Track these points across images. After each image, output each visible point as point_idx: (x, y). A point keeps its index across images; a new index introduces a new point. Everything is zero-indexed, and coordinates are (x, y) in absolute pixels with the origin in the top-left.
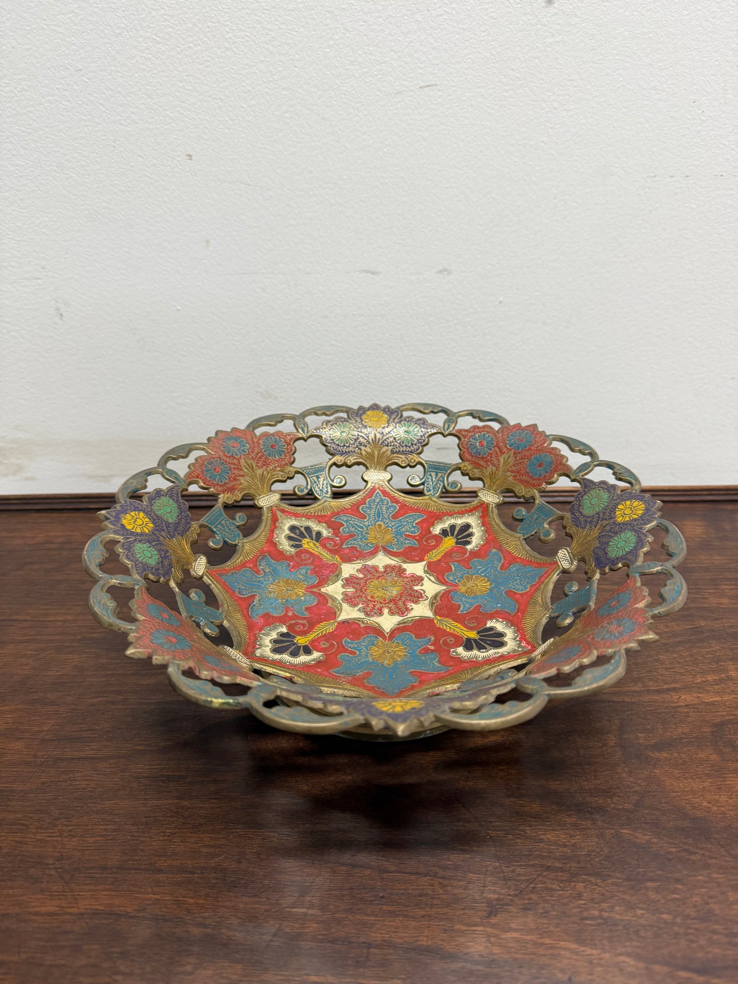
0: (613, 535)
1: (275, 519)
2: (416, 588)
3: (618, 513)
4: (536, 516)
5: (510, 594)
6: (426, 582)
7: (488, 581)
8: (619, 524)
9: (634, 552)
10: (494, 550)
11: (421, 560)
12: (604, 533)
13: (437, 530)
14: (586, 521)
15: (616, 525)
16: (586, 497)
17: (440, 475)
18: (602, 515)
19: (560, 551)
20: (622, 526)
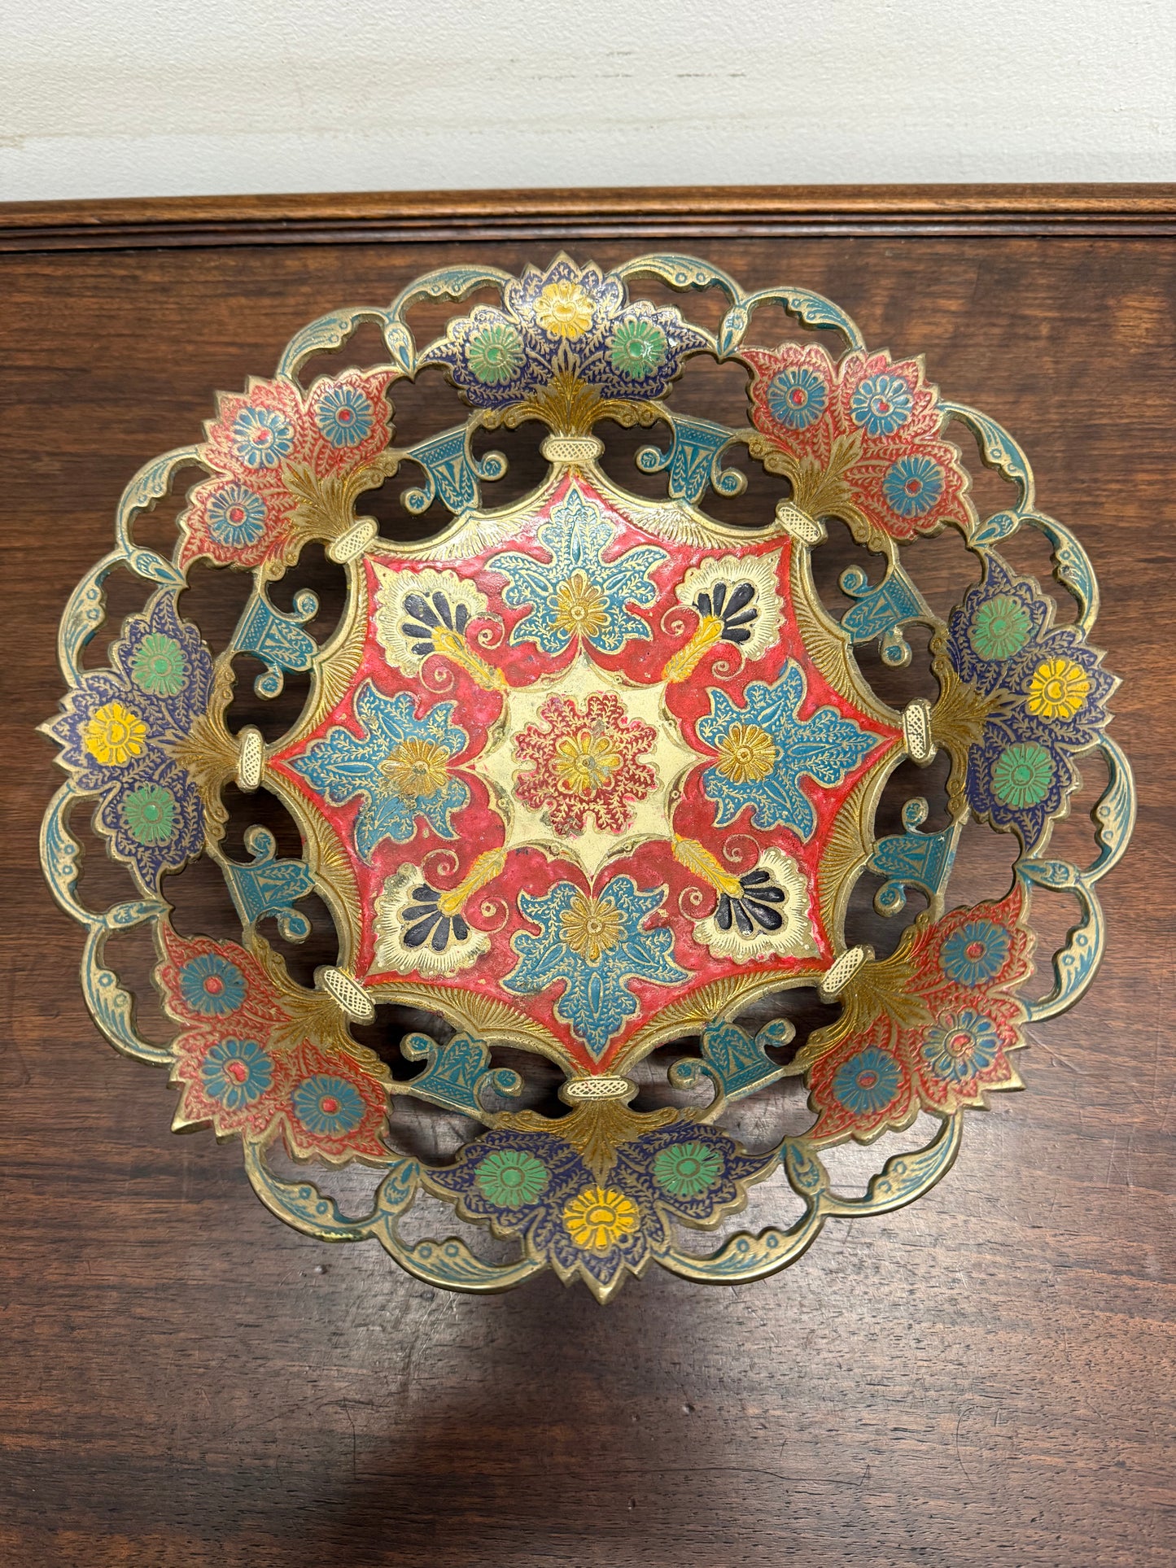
0: (1013, 738)
1: (373, 586)
2: (643, 759)
3: (1035, 685)
4: (882, 602)
5: (808, 785)
6: (662, 741)
7: (774, 742)
8: (1032, 718)
9: (1038, 812)
10: (793, 663)
11: (655, 680)
12: (997, 721)
13: (688, 595)
14: (974, 668)
15: (1026, 716)
16: (984, 607)
17: (703, 453)
18: (1004, 673)
19: (912, 707)
20: (1034, 725)
